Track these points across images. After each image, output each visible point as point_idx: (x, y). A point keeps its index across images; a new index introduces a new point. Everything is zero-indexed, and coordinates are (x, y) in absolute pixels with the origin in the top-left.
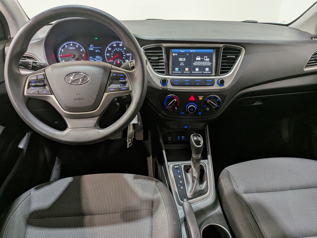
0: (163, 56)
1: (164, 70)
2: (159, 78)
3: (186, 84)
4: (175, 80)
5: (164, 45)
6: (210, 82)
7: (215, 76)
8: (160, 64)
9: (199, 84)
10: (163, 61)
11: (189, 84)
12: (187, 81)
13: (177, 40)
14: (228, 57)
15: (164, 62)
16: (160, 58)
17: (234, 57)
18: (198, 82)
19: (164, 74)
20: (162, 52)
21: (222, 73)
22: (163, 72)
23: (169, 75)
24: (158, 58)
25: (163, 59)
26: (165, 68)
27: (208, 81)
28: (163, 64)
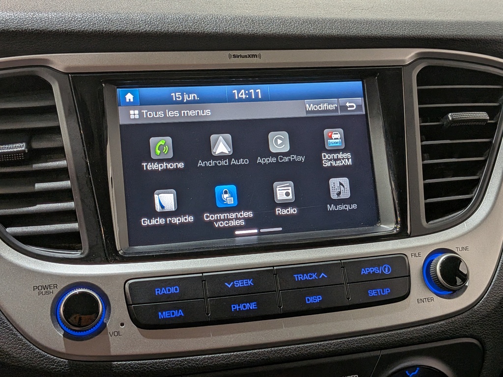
0: (57, 130)
1: (75, 226)
2: (43, 284)
3: (235, 307)
4: (158, 292)
5: (62, 61)
6: (383, 278)
7: (402, 234)
8: (39, 186)
9: (318, 299)
10: (62, 163)
11: (252, 306)
12: (239, 284)
13: (148, 28)
14: (454, 121)
15: (72, 171)
16: (37, 145)
17: (483, 115)
18: (311, 288)
19: (77, 254)
20: (52, 110)
21: (433, 212)
22: (69, 241)
23: (111, 255)
24: (21, 147)
25: (59, 152)
26: (80, 214)
27: (371, 270)
28: (66, 184)
